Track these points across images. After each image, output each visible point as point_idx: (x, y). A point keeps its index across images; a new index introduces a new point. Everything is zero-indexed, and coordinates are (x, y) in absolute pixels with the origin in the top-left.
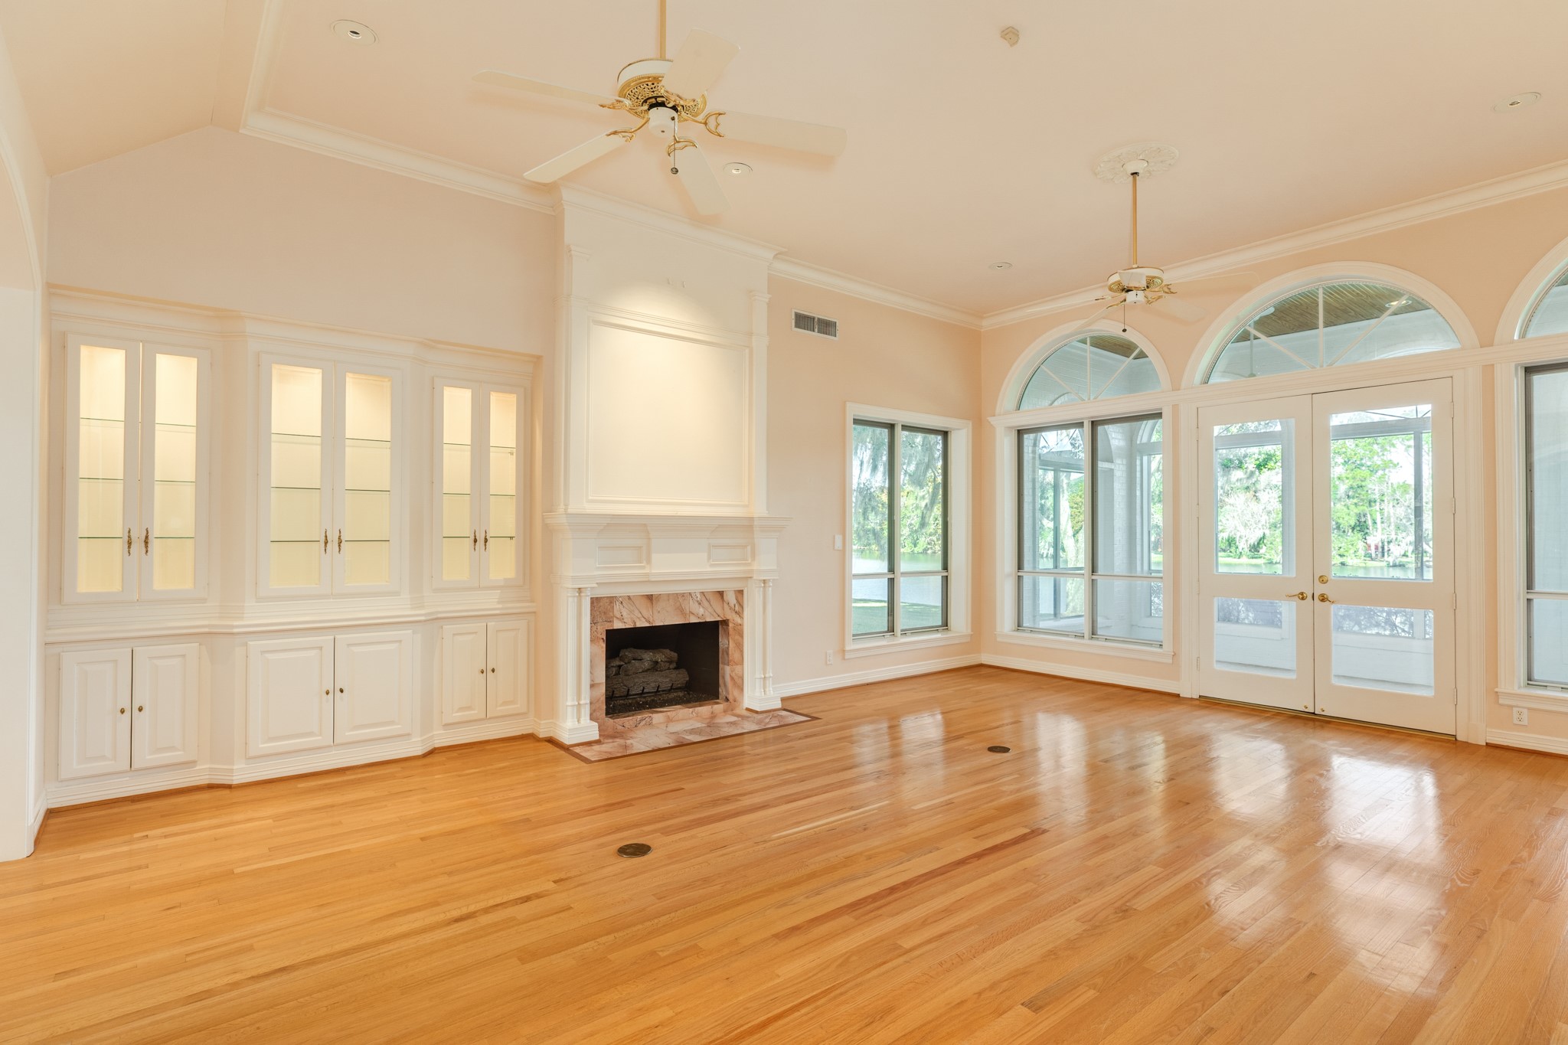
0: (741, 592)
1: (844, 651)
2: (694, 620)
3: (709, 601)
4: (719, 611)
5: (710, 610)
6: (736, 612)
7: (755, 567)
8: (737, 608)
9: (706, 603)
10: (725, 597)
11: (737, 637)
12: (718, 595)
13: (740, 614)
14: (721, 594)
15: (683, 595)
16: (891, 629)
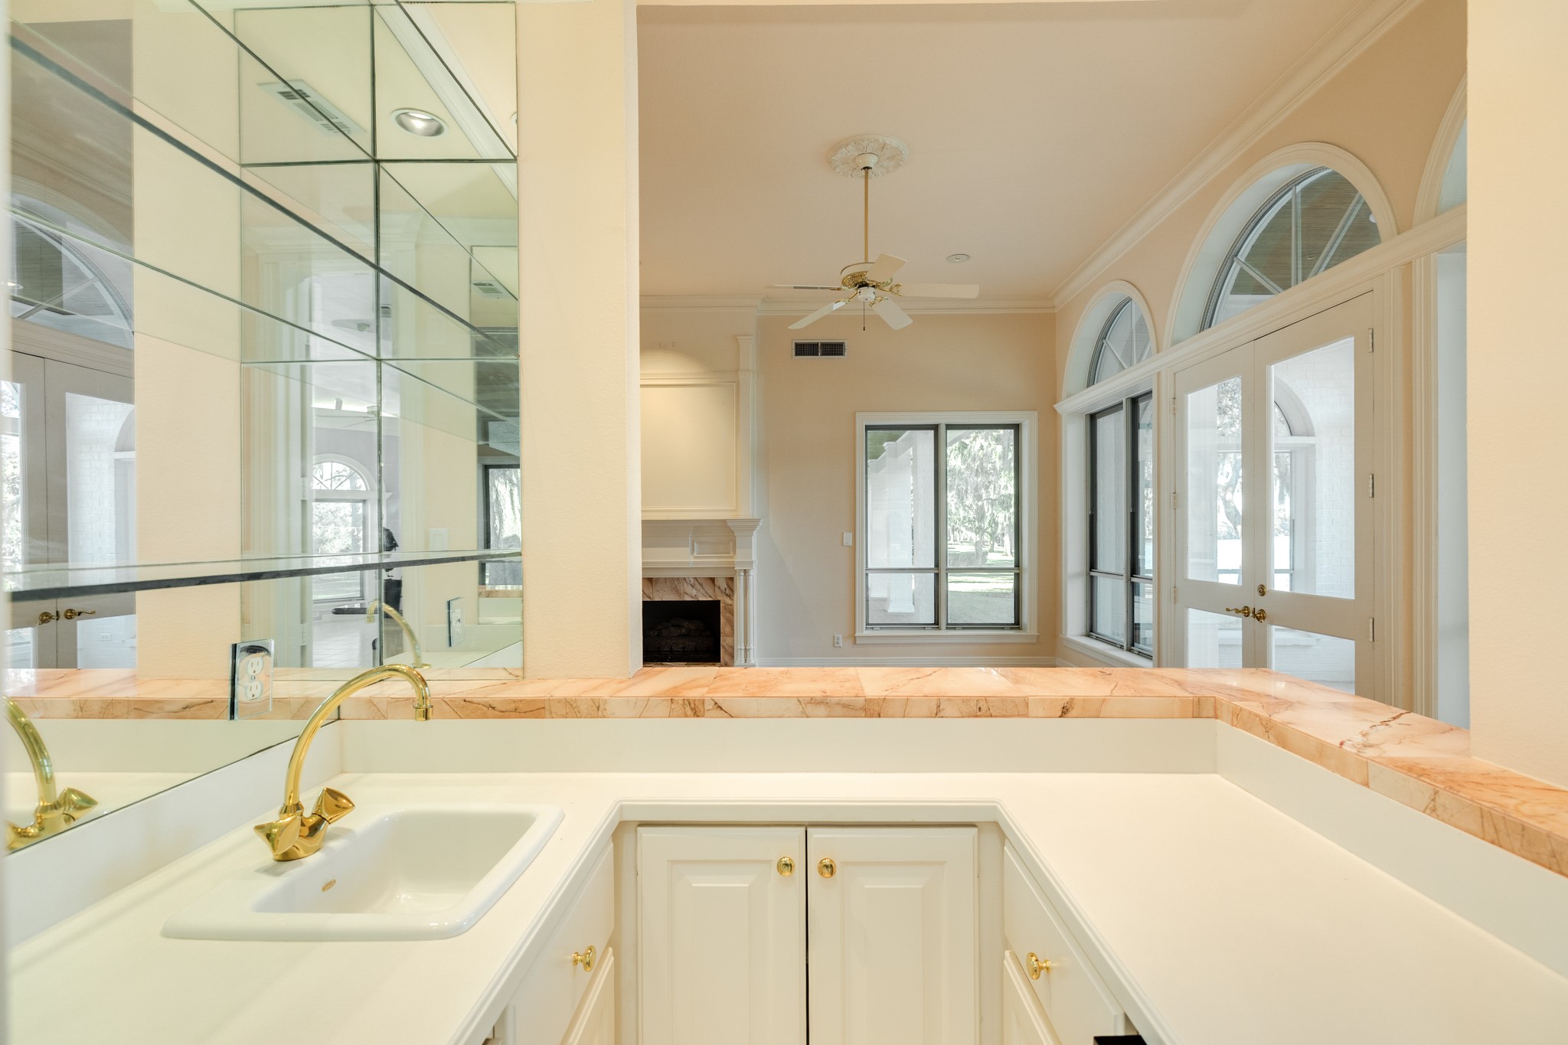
0: (732, 579)
1: (855, 637)
2: (687, 598)
3: (701, 585)
4: (710, 592)
5: (702, 591)
6: (727, 595)
7: (737, 559)
8: (727, 592)
9: (698, 586)
10: (716, 583)
11: (728, 615)
12: (710, 581)
13: (730, 596)
14: (712, 580)
15: (678, 579)
16: (937, 622)
